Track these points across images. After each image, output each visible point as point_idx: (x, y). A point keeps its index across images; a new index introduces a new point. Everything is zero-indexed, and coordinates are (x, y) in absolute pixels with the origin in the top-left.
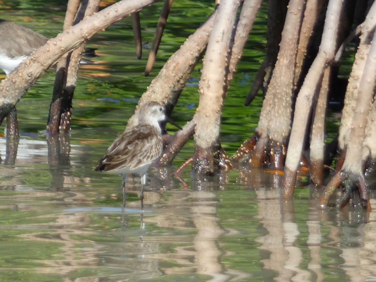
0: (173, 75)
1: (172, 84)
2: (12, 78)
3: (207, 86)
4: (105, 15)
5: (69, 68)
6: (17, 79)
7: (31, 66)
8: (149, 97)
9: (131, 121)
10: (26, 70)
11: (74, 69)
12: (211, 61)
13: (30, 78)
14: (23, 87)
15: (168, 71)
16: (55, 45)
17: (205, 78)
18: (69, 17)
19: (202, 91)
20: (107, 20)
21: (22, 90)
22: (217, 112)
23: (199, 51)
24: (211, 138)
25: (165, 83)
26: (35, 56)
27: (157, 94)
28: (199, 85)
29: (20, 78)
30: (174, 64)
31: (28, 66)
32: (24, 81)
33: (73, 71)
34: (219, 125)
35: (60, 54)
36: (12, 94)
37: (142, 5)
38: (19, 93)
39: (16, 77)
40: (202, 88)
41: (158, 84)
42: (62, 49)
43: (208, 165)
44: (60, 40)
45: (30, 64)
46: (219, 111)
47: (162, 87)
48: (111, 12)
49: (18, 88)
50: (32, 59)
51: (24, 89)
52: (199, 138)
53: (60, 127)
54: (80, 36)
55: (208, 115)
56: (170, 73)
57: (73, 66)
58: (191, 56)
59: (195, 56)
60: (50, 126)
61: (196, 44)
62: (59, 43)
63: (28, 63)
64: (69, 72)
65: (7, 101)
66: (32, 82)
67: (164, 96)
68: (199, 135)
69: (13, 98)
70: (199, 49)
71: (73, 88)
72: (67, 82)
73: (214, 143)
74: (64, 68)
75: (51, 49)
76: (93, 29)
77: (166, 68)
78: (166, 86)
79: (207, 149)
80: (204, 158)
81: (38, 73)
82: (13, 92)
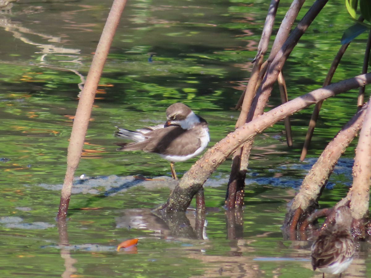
0: (329, 161)
1: (328, 169)
2: (201, 164)
3: (360, 170)
4: (273, 114)
5: (242, 155)
6: (204, 164)
7: (215, 154)
8: (310, 178)
9: (297, 198)
10: (211, 157)
11: (246, 156)
12: (362, 151)
13: (214, 164)
14: (209, 171)
15: (325, 158)
16: (234, 137)
17: (357, 164)
18: (243, 116)
19: (355, 174)
20: (274, 118)
21: (208, 173)
22: (368, 191)
23: (349, 142)
24: (362, 211)
25: (323, 168)
26: (218, 147)
27: (317, 176)
28: (353, 170)
29: (207, 164)
30: (329, 153)
31: (213, 154)
32: (210, 166)
33: (245, 157)
34: (368, 201)
35: (237, 145)
36: (200, 176)
37: (302, 106)
38: (206, 176)
39: (204, 163)
40: (355, 172)
41: (317, 168)
42: (240, 141)
43: (361, 233)
44: (238, 134)
45: (214, 152)
46: (368, 190)
47: (320, 171)
48: (277, 112)
49: (205, 172)
50: (216, 149)
51: (209, 172)
52: (353, 211)
53: (236, 202)
54: (253, 131)
55: (360, 193)
56: (327, 159)
57: (245, 154)
58: (343, 147)
59: (346, 146)
60: (228, 201)
61: (346, 137)
62: (236, 136)
63: (212, 152)
64: (242, 158)
65: (197, 182)
66: (216, 167)
67: (322, 177)
68: (353, 209)
69: (201, 179)
70: (349, 141)
71: (245, 171)
72: (241, 166)
73: (365, 215)
74: (239, 156)
75: (230, 141)
76: (263, 125)
77: (324, 156)
78: (324, 170)
79: (359, 220)
80: (357, 227)
81: (221, 159)
82: (201, 175)
